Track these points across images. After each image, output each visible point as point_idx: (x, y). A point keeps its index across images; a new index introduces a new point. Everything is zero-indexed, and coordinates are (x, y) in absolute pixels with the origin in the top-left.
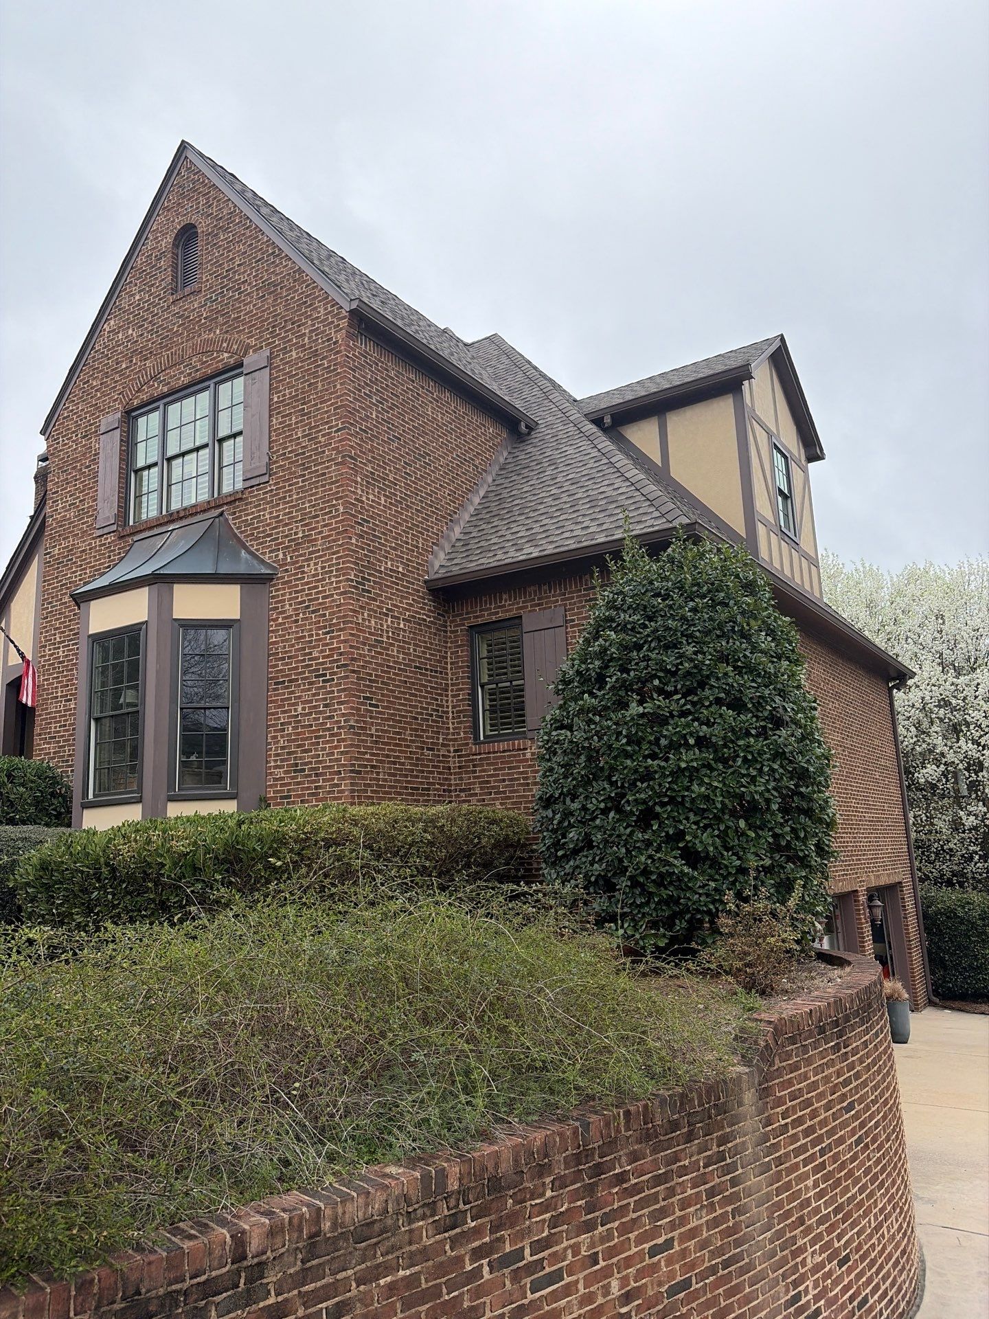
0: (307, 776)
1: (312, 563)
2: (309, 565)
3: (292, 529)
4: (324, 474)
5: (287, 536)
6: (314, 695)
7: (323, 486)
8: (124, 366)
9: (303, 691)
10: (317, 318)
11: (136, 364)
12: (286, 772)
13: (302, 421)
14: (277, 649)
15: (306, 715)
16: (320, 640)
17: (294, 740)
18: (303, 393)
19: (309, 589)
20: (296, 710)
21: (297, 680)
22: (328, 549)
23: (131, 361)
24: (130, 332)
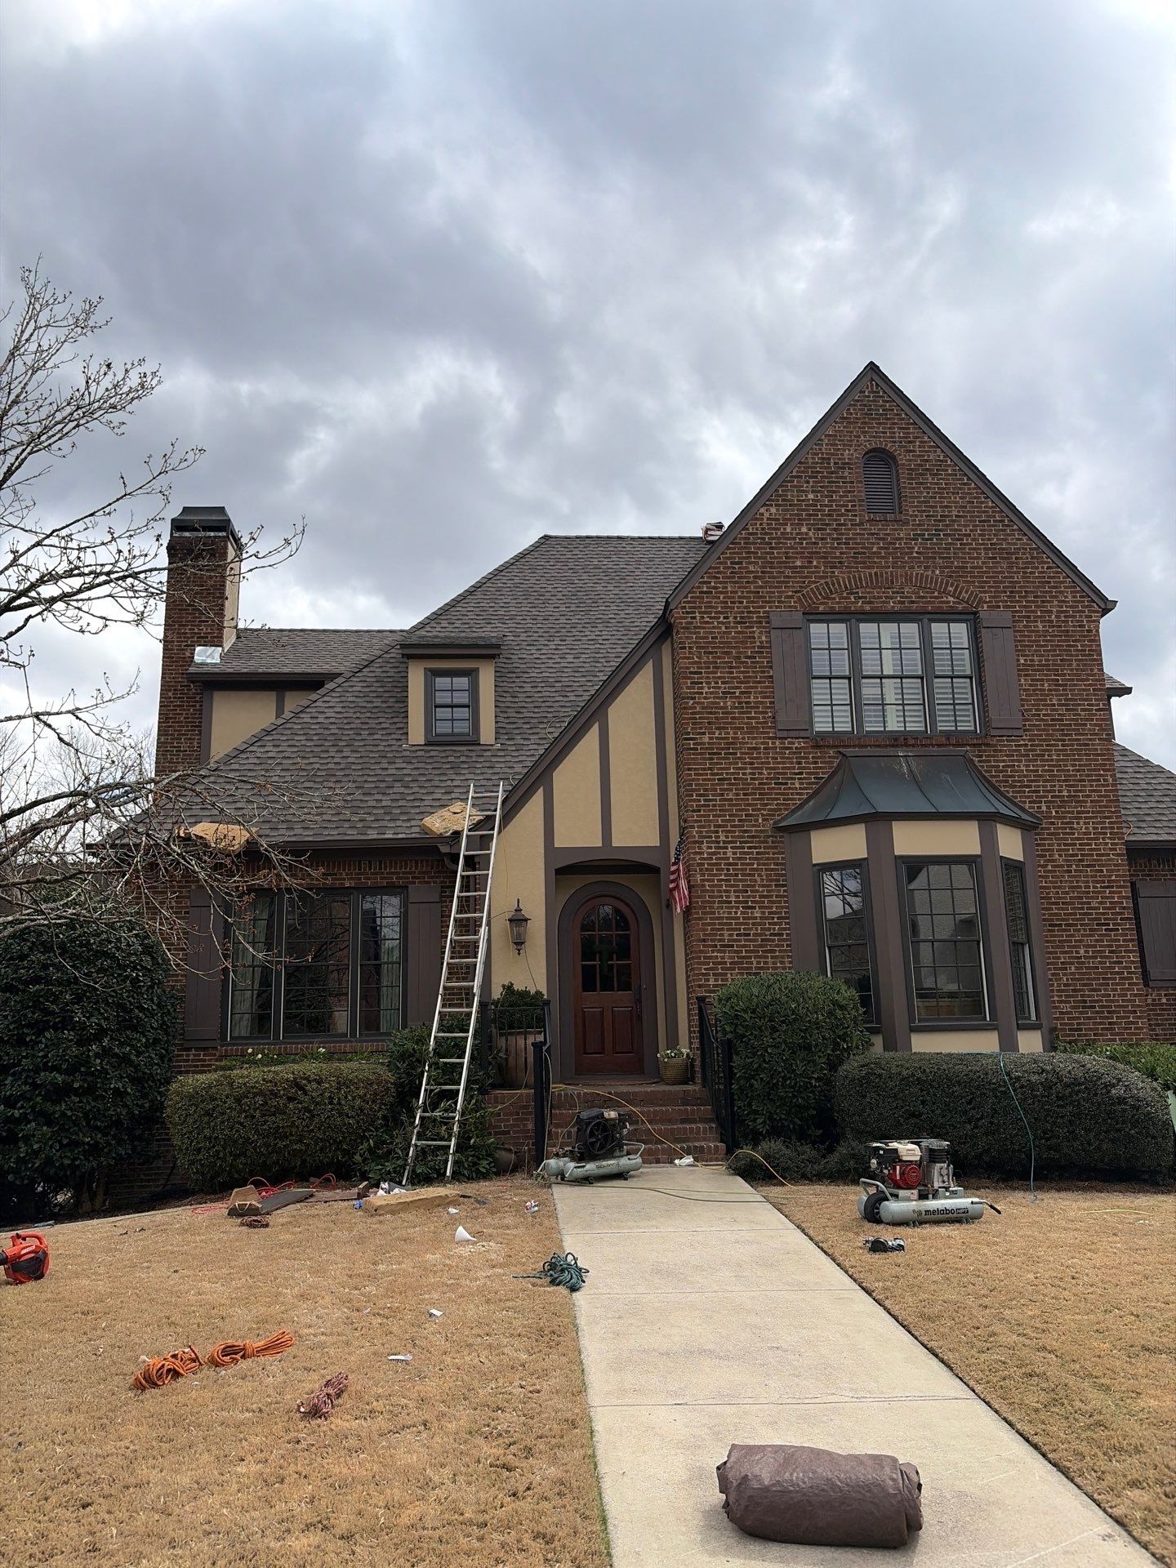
0: (1097, 1012)
1: (1082, 821)
2: (1078, 823)
3: (1055, 786)
4: (1088, 745)
5: (1049, 791)
6: (1097, 941)
7: (1086, 755)
8: (798, 563)
9: (1083, 935)
10: (1064, 601)
11: (816, 567)
12: (1072, 1007)
13: (1055, 690)
14: (1048, 893)
15: (1090, 957)
16: (1099, 892)
17: (1079, 979)
18: (1053, 665)
19: (1080, 844)
20: (1077, 952)
21: (1076, 925)
22: (1099, 812)
23: (811, 562)
24: (804, 530)
